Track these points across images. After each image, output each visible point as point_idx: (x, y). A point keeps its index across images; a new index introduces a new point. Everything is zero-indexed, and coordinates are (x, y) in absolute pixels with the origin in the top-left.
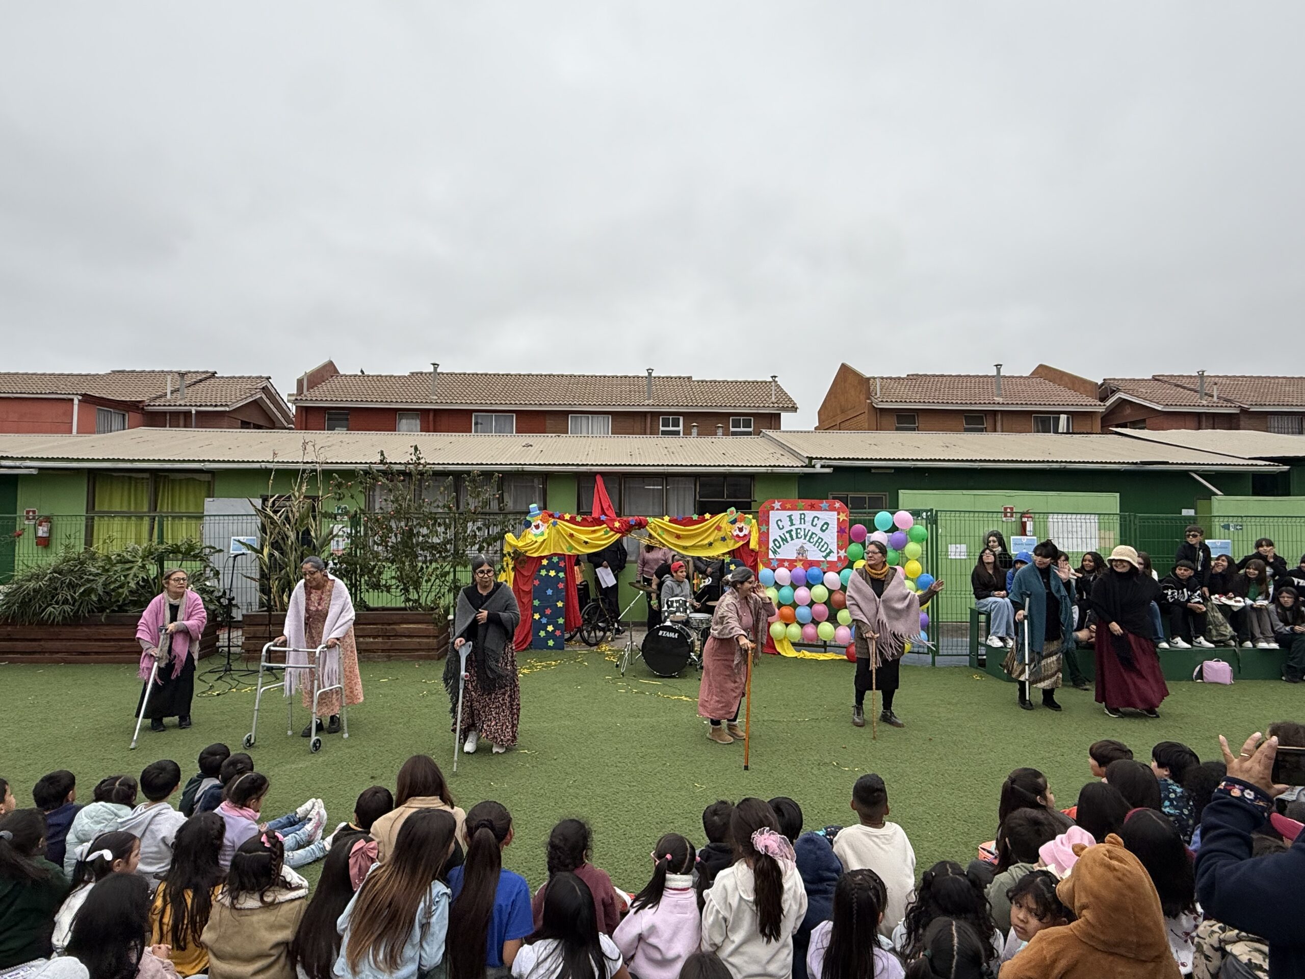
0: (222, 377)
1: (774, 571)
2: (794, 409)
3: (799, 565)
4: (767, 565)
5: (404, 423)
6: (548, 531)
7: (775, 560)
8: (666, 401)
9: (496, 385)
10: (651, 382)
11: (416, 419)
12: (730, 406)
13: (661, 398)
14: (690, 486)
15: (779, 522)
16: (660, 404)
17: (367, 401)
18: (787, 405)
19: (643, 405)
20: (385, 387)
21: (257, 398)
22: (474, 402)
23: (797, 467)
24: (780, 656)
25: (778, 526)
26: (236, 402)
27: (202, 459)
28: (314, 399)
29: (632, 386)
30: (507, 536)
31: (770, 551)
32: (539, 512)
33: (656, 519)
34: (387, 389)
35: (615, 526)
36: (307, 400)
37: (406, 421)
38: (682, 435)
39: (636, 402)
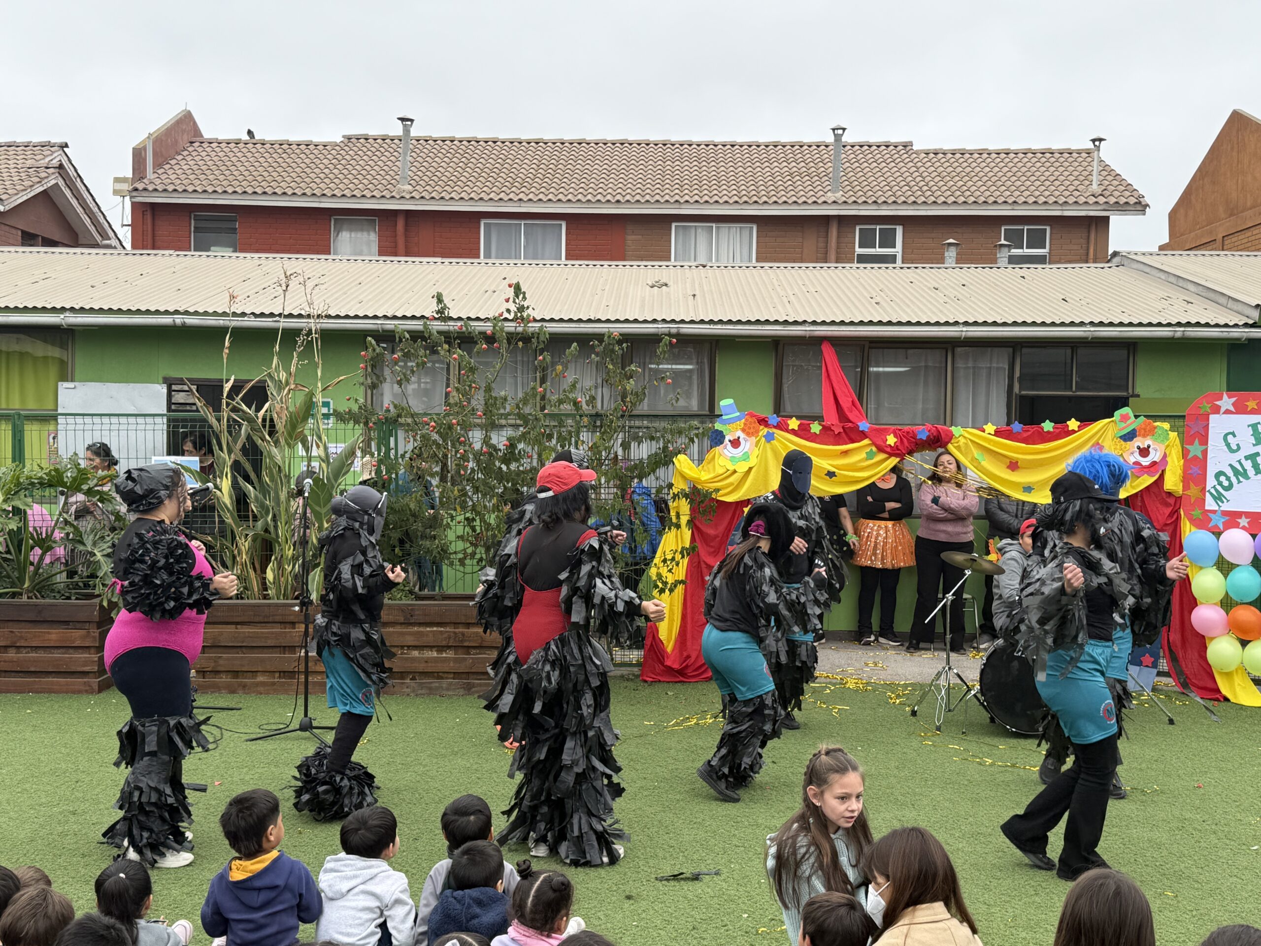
1: (1218, 534)
2: (1140, 207)
4: (1202, 523)
5: (345, 239)
6: (756, 451)
7: (1219, 513)
8: (871, 193)
9: (520, 163)
10: (837, 154)
11: (368, 231)
12: (1005, 202)
13: (858, 188)
14: (1001, 365)
15: (1230, 437)
16: (860, 201)
17: (275, 193)
18: (1126, 200)
19: (825, 202)
20: (303, 165)
21: (49, 185)
22: (486, 198)
23: (1236, 326)
24: (1226, 703)
25: (1228, 445)
26: (16, 194)
27: (58, 307)
28: (170, 188)
29: (794, 164)
30: (679, 461)
31: (1207, 494)
32: (738, 414)
33: (968, 429)
34: (308, 170)
35: (888, 443)
36: (156, 190)
37: (348, 235)
38: (903, 263)
39: (808, 196)
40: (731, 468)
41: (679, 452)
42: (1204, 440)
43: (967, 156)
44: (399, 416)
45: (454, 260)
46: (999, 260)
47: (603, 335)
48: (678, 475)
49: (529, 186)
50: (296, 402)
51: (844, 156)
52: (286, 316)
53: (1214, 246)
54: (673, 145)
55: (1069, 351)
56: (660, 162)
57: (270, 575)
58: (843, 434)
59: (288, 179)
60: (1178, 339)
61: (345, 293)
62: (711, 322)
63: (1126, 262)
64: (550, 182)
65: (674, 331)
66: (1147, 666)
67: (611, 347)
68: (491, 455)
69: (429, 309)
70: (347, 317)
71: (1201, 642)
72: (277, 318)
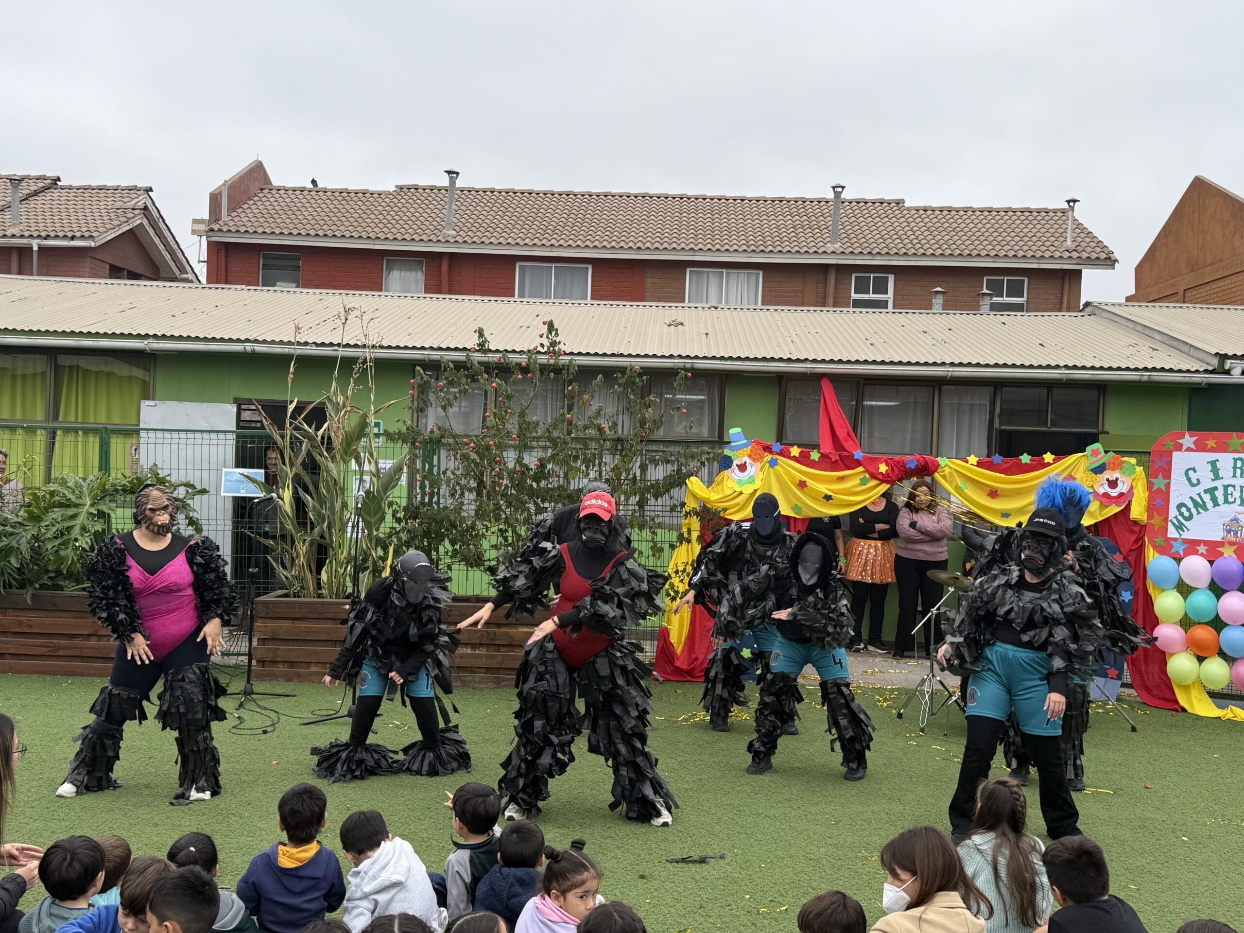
0: (70, 188)
1: (1178, 560)
2: (1109, 262)
3: (1228, 552)
4: (1165, 549)
5: (395, 278)
6: (761, 475)
7: (1180, 541)
8: (866, 245)
9: (553, 212)
10: (836, 209)
11: (416, 271)
12: (988, 255)
13: (855, 240)
14: (983, 402)
15: (1191, 473)
16: (856, 252)
17: (335, 236)
18: (1097, 256)
19: (825, 252)
20: (359, 211)
21: (135, 224)
22: (522, 243)
23: (1197, 371)
24: (1184, 714)
25: (1189, 479)
26: (106, 232)
27: (143, 333)
28: (243, 229)
29: (797, 217)
30: (691, 482)
31: (1170, 523)
32: (745, 441)
33: (952, 460)
34: (364, 216)
35: (880, 471)
36: (229, 231)
37: (398, 274)
38: (894, 308)
39: (810, 246)
40: (738, 490)
41: (692, 475)
42: (1167, 475)
43: (954, 213)
44: (442, 437)
45: (493, 298)
46: (982, 307)
47: (626, 368)
48: (690, 495)
49: (559, 233)
50: (351, 422)
51: (842, 211)
52: (345, 346)
53: (1177, 299)
54: (689, 199)
55: (1044, 391)
56: (677, 214)
57: (324, 576)
58: (840, 462)
59: (347, 224)
60: (1145, 382)
61: (396, 326)
62: (722, 358)
63: (1097, 312)
64: (578, 230)
65: (688, 366)
66: (1112, 678)
67: (633, 379)
68: (523, 473)
69: (472, 342)
70: (398, 347)
71: (1162, 658)
72: (336, 348)
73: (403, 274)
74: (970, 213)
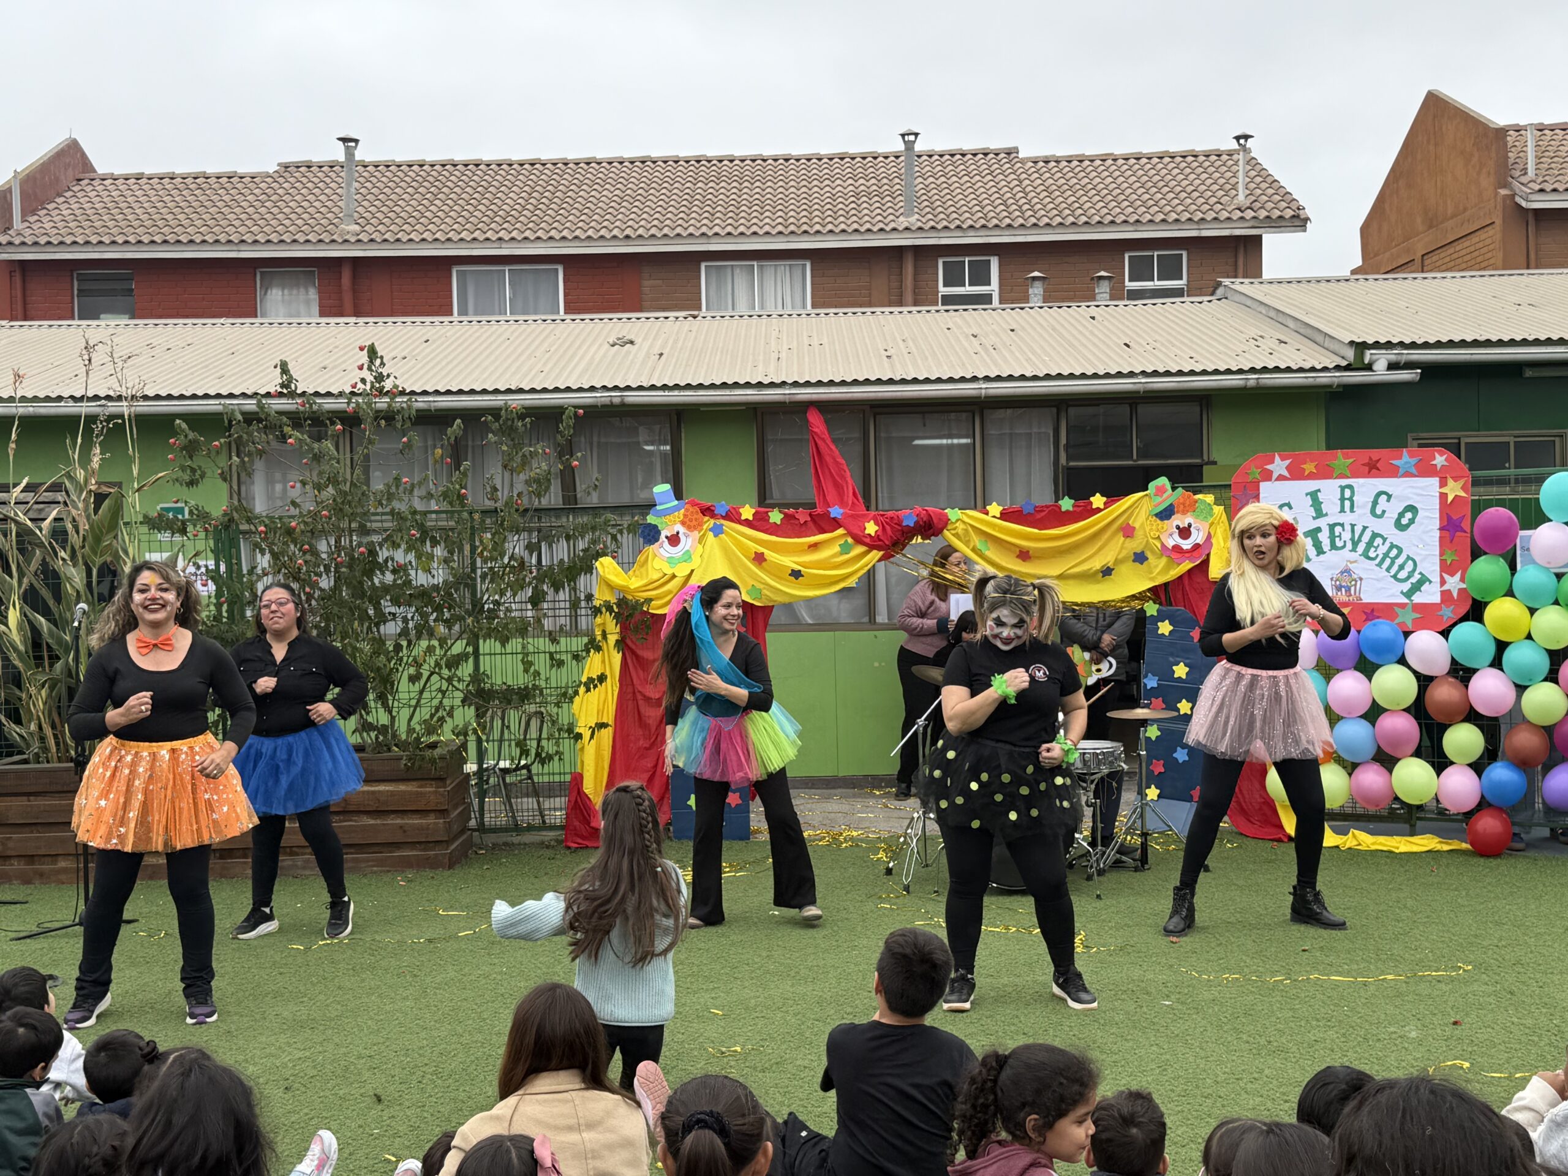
2: (1298, 221)
5: (275, 297)
6: (700, 549)
9: (506, 191)
10: (909, 166)
11: (305, 286)
12: (1125, 222)
13: (940, 209)
16: (939, 227)
17: (179, 241)
18: (1279, 213)
19: (894, 229)
20: (220, 204)
22: (456, 238)
23: (1325, 369)
28: (43, 241)
29: (862, 181)
30: (602, 565)
33: (968, 512)
34: (225, 210)
35: (867, 532)
36: (22, 243)
37: (280, 293)
38: (1000, 303)
39: (874, 221)
40: (669, 572)
43: (1087, 163)
46: (1098, 297)
47: (500, 409)
48: (600, 583)
49: (513, 221)
51: (917, 169)
53: (1413, 268)
54: (709, 161)
55: (1127, 408)
56: (688, 185)
58: (811, 524)
59: (198, 223)
62: (665, 387)
63: (1229, 294)
64: (542, 215)
67: (510, 423)
70: (194, 397)
72: (103, 402)
73: (286, 292)
74: (1110, 162)
